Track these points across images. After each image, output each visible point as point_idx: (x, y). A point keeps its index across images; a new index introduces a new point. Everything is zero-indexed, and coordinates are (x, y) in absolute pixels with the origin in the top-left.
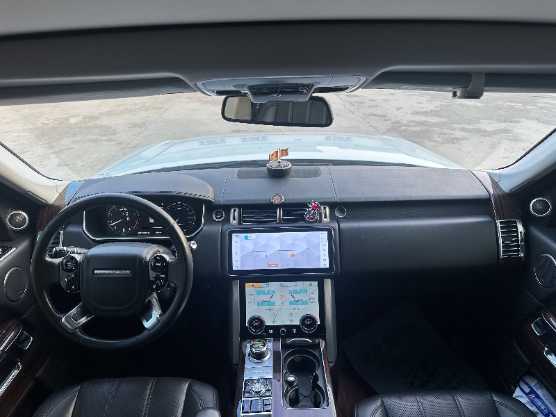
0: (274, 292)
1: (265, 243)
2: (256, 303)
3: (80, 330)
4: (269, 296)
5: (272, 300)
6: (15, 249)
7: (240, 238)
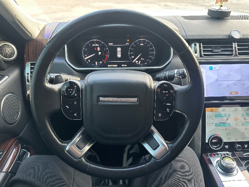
0: (229, 115)
1: (228, 73)
2: (214, 125)
3: (84, 158)
4: (225, 118)
5: (228, 122)
6: (7, 77)
7: (205, 68)
